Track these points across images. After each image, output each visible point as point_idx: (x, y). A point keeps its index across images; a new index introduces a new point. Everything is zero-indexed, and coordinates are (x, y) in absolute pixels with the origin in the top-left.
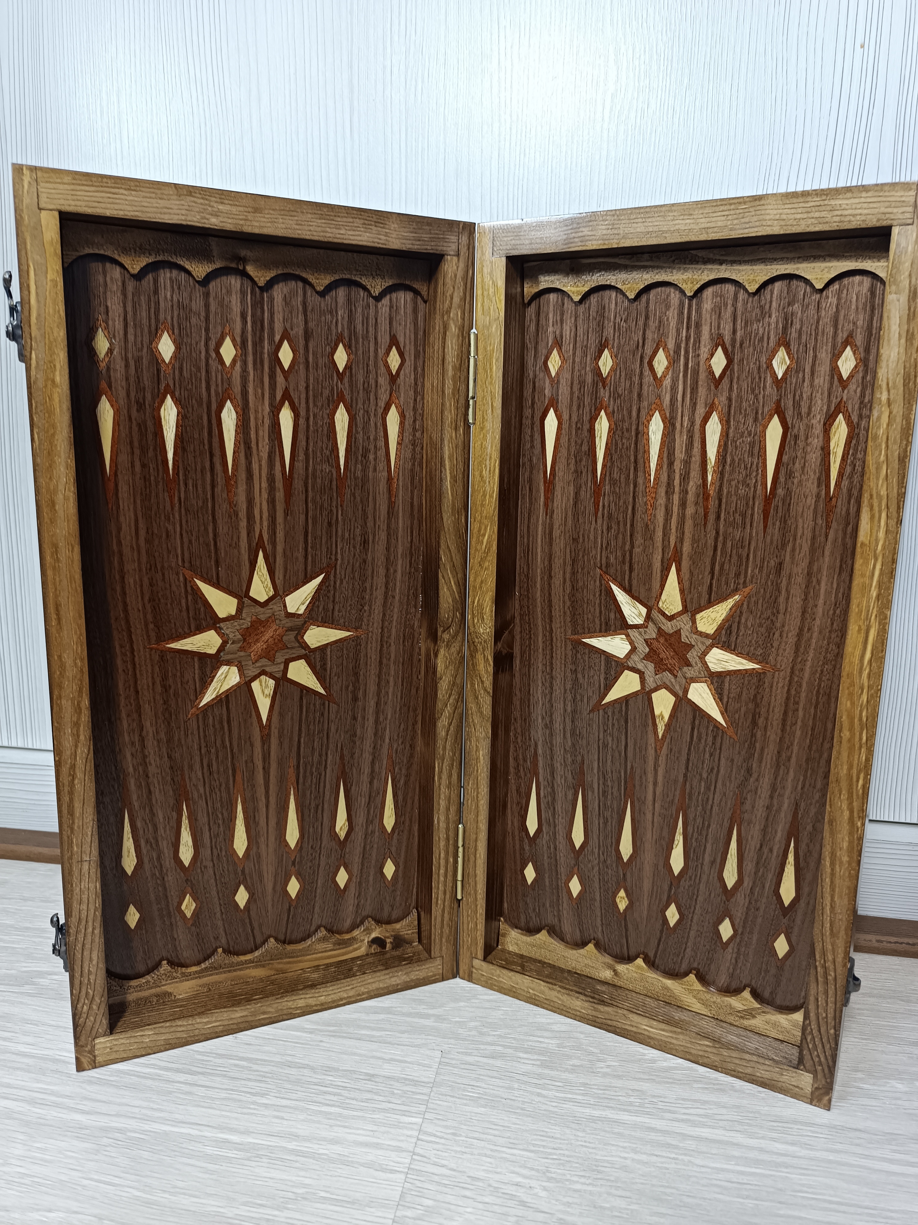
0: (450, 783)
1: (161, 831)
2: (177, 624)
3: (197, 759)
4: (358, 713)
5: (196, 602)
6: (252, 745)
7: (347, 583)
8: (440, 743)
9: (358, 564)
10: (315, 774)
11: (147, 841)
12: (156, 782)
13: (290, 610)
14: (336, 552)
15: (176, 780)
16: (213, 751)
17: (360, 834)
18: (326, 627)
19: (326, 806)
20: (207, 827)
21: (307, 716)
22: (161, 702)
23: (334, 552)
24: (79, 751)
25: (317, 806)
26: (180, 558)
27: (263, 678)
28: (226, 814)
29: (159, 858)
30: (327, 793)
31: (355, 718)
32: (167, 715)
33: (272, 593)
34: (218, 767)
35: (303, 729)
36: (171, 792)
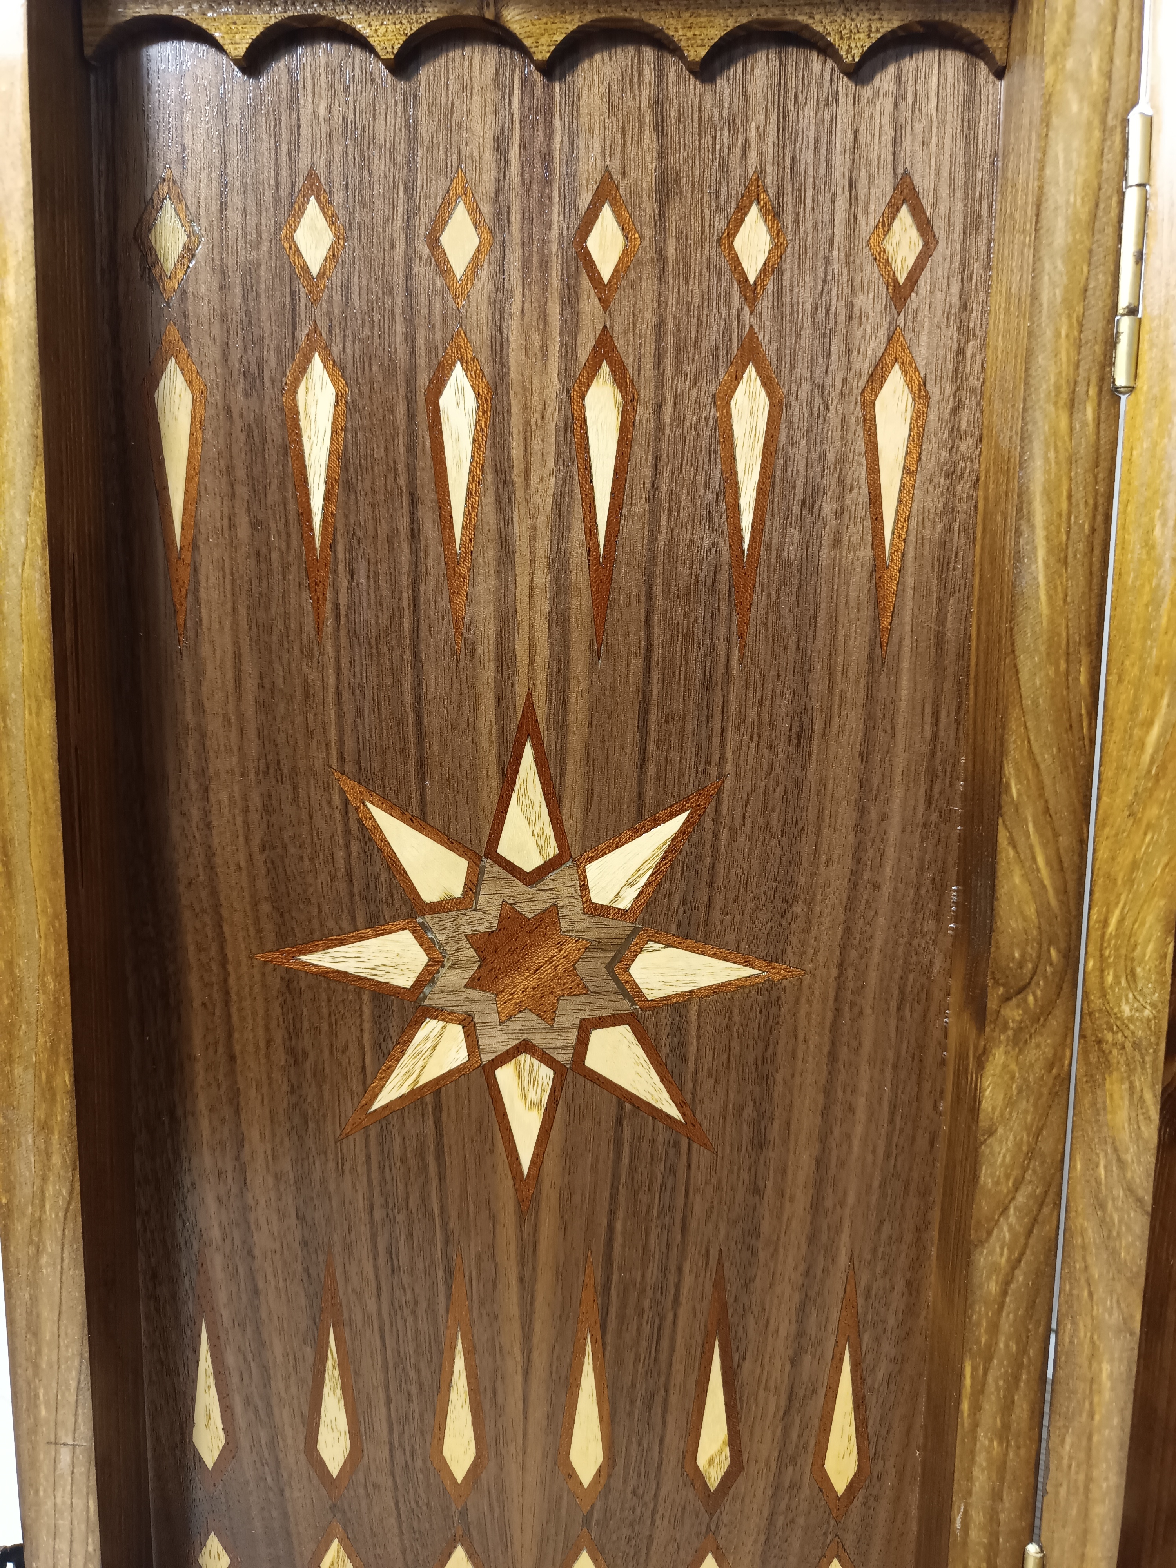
0: (1006, 1426)
1: (278, 1384)
2: (325, 908)
3: (364, 1230)
4: (766, 1178)
5: (368, 859)
6: (493, 1219)
7: (750, 839)
8: (981, 1314)
9: (779, 791)
10: (648, 1314)
11: (247, 1402)
12: (269, 1271)
13: (600, 895)
14: (722, 759)
15: (313, 1272)
16: (400, 1218)
17: (761, 1484)
18: (688, 949)
19: (674, 1399)
20: (382, 1394)
21: (632, 1169)
22: (285, 1088)
23: (716, 757)
25: (651, 1396)
26: (334, 752)
27: (525, 1059)
28: (426, 1373)
29: (273, 1444)
30: (679, 1367)
31: (756, 1191)
32: (297, 1120)
33: (552, 850)
34: (412, 1259)
35: (622, 1200)
36: (303, 1301)
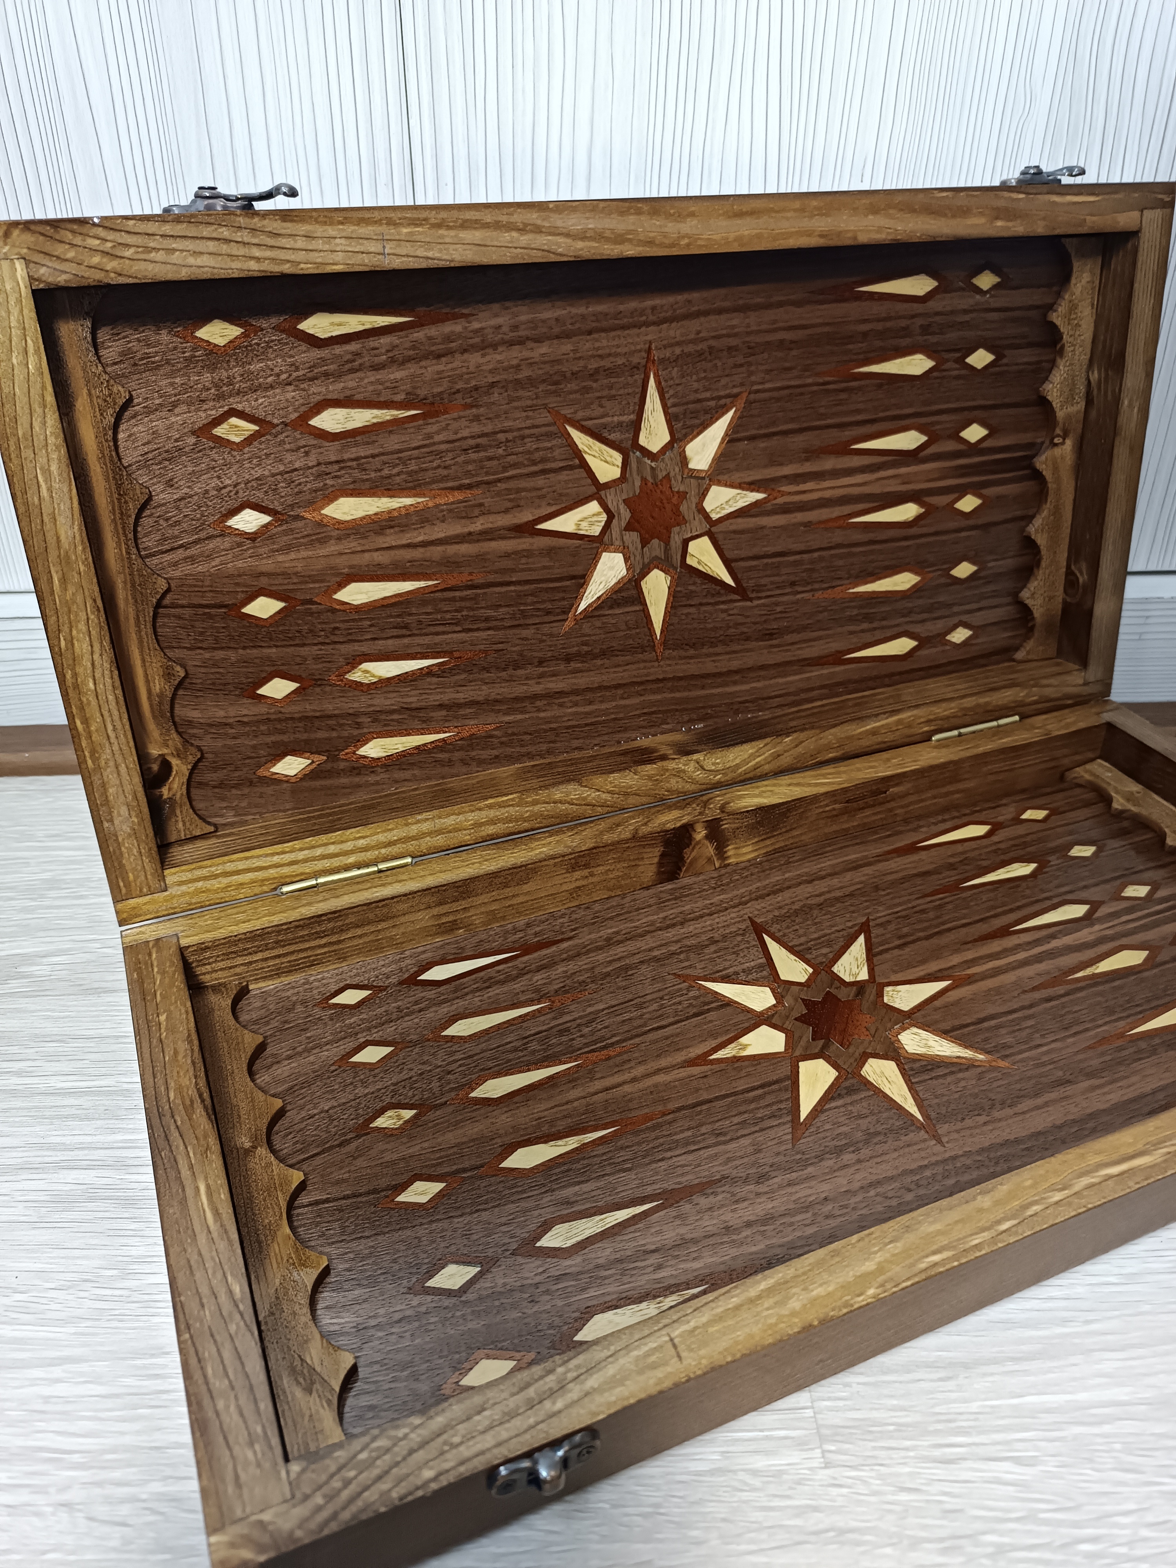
1: (372, 376)
2: (680, 388)
3: (489, 428)
4: (547, 666)
5: (706, 412)
6: (507, 511)
7: (723, 620)
9: (745, 630)
10: (459, 615)
11: (357, 354)
12: (454, 365)
13: (693, 546)
14: (759, 598)
15: (457, 396)
16: (500, 451)
17: (356, 705)
18: (668, 599)
19: (406, 641)
20: (376, 451)
21: (547, 590)
22: (576, 369)
23: (760, 595)
24: (560, 239)
25: (406, 627)
26: (760, 387)
27: (604, 517)
28: (398, 479)
29: (326, 375)
30: (426, 640)
31: (541, 663)
32: (556, 378)
33: (714, 516)
34: (475, 461)
35: (526, 587)
36: (437, 390)
